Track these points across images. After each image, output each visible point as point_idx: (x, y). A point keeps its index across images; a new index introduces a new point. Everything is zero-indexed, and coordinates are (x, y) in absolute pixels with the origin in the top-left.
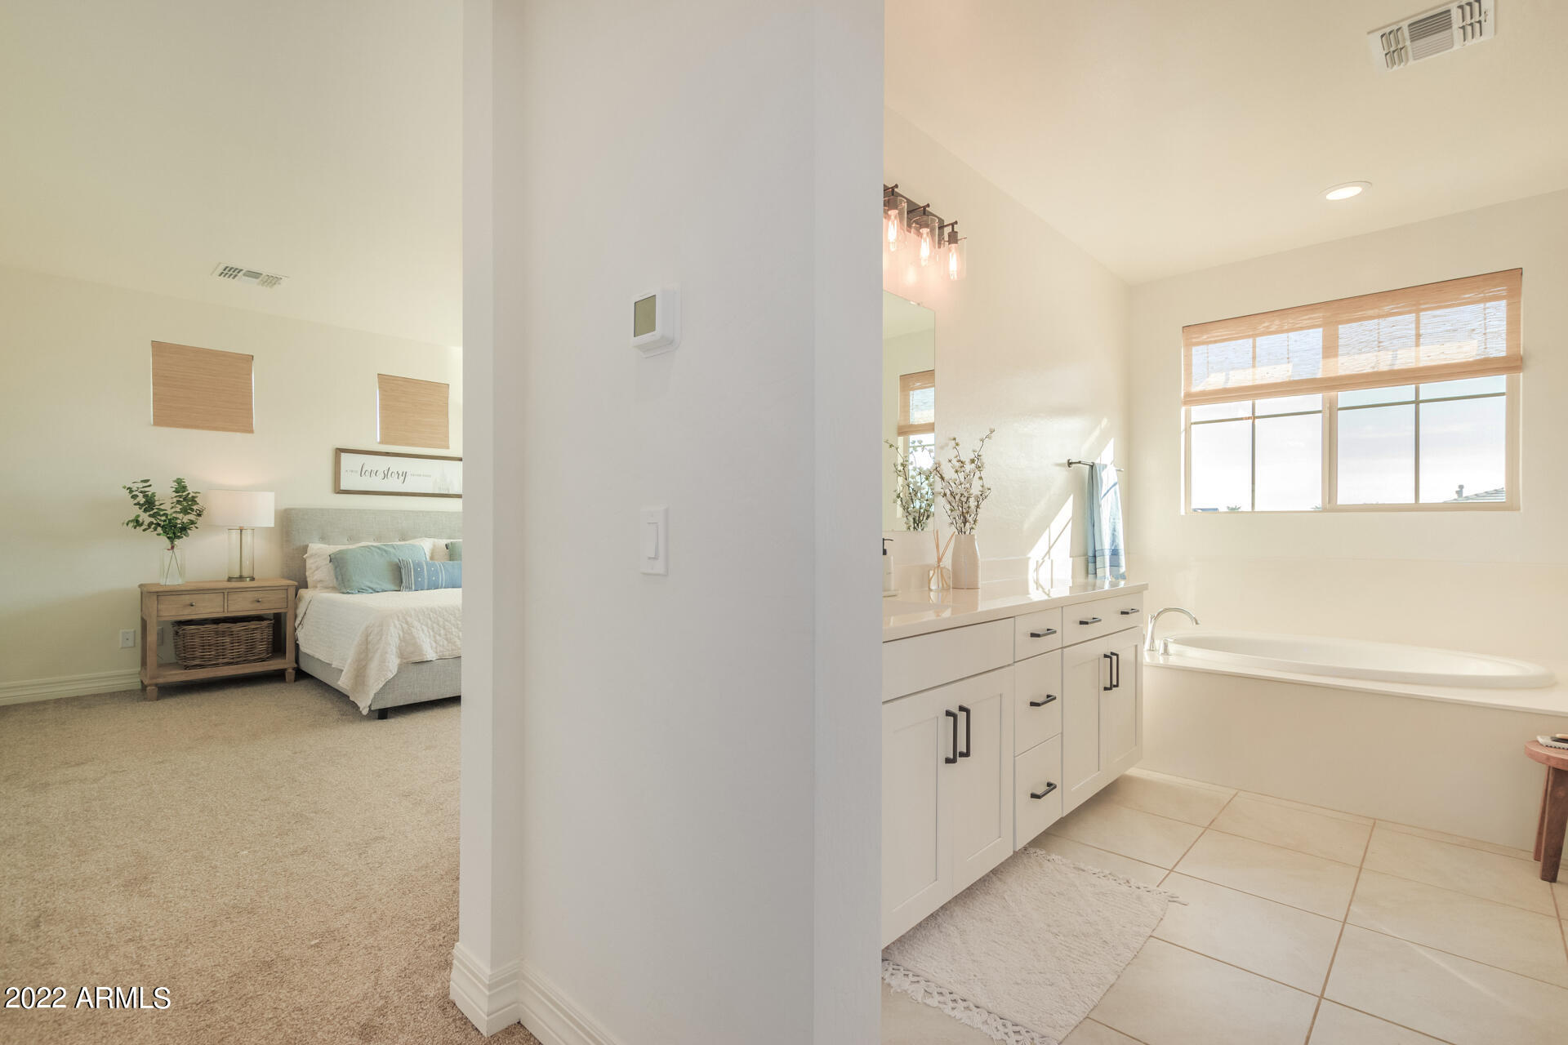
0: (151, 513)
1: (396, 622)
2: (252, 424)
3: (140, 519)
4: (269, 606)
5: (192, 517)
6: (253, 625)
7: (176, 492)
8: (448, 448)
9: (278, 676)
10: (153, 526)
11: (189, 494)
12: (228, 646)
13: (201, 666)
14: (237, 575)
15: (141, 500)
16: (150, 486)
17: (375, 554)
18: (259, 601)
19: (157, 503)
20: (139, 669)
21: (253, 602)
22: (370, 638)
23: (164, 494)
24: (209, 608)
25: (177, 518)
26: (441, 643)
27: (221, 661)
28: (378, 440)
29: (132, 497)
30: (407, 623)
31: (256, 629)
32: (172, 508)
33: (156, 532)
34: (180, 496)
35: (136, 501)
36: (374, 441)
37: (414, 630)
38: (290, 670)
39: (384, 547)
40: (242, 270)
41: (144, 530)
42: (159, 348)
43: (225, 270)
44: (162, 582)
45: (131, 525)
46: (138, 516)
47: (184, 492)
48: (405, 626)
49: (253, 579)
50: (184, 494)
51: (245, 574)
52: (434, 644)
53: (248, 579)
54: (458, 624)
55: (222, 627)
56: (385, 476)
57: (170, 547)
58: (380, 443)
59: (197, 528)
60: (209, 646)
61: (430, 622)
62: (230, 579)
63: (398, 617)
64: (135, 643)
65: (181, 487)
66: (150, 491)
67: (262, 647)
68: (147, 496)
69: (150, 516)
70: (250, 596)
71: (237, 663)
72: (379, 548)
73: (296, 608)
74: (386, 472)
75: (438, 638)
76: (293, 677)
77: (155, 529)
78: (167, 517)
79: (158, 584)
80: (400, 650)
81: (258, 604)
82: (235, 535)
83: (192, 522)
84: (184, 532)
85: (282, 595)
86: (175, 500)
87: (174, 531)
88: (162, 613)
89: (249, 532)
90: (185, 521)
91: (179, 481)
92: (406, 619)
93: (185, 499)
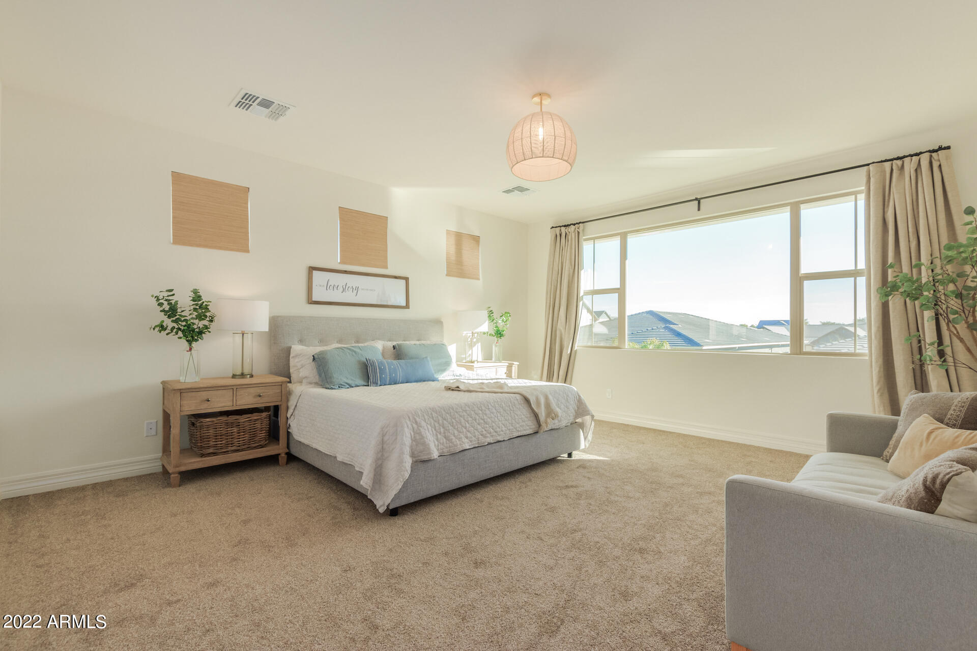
0: (174, 319)
1: (409, 423)
2: (248, 245)
3: (164, 324)
4: (268, 400)
5: (206, 322)
6: (255, 416)
7: (193, 300)
8: (386, 267)
9: (272, 460)
10: (175, 330)
11: (203, 302)
12: (236, 435)
13: (214, 454)
14: (239, 372)
15: (166, 307)
16: (174, 295)
17: (348, 354)
18: (260, 396)
19: (179, 310)
20: (161, 454)
21: (255, 396)
22: (386, 438)
23: (185, 303)
24: (223, 402)
25: (194, 324)
26: (442, 441)
27: (230, 449)
28: (339, 261)
29: (159, 305)
30: (416, 423)
31: (256, 420)
32: (191, 314)
33: (177, 336)
34: (197, 305)
35: (162, 309)
36: (335, 262)
37: (422, 430)
38: (283, 455)
39: (353, 348)
40: (258, 98)
41: (167, 334)
42: (177, 178)
43: (242, 99)
44: (182, 379)
45: (157, 329)
46: (163, 322)
47: (200, 300)
48: (415, 426)
49: (252, 376)
50: (199, 303)
51: (246, 371)
52: (436, 443)
53: (248, 376)
54: (453, 423)
55: (232, 418)
56: (344, 290)
57: (188, 349)
58: (340, 263)
59: (209, 332)
60: (221, 436)
61: (432, 421)
62: (234, 376)
63: (409, 418)
64: (157, 433)
65: (197, 297)
66: (174, 299)
67: (263, 435)
68: (171, 303)
69: (173, 321)
70: (253, 391)
71: (243, 450)
72: (350, 349)
73: (288, 400)
74: (344, 287)
75: (439, 436)
76: (285, 460)
77: (177, 333)
78: (187, 322)
79: (179, 382)
80: (411, 450)
81: (259, 398)
82: (238, 338)
83: (206, 327)
84: (199, 336)
85: (277, 390)
86: (192, 308)
87: (192, 334)
88: (183, 409)
89: (250, 335)
90: (201, 326)
91: (195, 292)
92: (415, 419)
93: (200, 307)
